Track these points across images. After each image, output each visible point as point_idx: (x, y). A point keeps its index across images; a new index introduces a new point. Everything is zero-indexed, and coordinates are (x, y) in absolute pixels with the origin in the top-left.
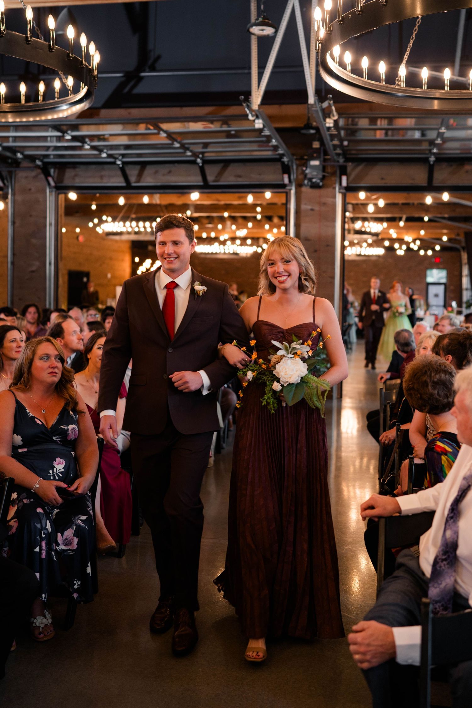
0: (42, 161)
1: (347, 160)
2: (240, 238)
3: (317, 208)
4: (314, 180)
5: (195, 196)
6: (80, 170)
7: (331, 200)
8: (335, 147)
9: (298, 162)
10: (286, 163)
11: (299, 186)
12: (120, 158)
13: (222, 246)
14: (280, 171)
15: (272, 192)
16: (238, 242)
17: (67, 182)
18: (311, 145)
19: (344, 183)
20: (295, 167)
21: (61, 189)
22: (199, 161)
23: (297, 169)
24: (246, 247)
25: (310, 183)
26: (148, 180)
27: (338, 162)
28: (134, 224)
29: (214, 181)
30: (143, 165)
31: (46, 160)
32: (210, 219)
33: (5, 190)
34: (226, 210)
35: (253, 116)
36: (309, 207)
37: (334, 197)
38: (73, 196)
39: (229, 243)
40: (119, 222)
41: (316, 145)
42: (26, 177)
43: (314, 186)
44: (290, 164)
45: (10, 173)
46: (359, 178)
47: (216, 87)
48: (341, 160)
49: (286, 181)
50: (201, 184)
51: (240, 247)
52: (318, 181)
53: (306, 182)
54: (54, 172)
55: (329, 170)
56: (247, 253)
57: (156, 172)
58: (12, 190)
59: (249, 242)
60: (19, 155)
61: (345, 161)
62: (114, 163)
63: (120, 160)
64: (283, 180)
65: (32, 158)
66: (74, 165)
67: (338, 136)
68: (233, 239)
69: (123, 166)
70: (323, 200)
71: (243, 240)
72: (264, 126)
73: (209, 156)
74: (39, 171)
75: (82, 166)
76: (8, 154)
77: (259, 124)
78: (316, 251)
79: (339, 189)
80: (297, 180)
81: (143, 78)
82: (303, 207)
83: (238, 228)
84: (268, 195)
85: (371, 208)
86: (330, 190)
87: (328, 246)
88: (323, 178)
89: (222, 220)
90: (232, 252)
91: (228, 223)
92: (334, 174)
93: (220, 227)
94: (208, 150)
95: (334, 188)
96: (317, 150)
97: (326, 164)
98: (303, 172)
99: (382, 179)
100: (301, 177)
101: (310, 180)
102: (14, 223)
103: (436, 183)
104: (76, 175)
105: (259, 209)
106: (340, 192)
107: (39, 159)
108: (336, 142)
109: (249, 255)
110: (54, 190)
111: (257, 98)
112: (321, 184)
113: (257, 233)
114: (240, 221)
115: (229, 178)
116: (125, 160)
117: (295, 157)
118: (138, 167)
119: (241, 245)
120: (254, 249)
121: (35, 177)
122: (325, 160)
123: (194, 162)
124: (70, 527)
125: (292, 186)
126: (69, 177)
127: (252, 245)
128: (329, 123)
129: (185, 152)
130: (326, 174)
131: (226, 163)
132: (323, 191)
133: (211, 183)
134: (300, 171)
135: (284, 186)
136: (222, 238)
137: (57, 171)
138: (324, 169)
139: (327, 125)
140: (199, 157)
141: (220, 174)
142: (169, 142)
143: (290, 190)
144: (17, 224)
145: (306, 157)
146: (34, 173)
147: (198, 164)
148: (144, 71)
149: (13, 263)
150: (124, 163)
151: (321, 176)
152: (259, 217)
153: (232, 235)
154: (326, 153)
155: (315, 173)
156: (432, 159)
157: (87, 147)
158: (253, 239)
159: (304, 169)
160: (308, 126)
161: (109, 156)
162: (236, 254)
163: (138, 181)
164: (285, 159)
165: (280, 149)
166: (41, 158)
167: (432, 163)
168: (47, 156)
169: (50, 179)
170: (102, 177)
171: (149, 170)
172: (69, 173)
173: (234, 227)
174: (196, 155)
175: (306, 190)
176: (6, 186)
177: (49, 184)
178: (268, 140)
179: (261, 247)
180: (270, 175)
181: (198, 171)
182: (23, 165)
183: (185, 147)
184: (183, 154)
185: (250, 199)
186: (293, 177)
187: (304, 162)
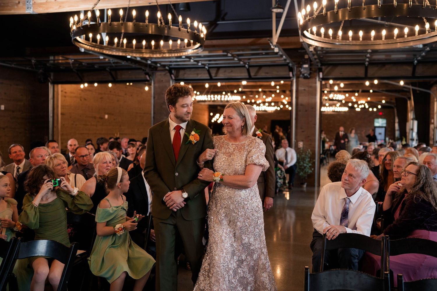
0: (168, 67)
1: (322, 65)
2: (268, 102)
3: (307, 89)
4: (305, 75)
5: (244, 83)
6: (187, 71)
7: (314, 85)
8: (315, 59)
9: (297, 66)
10: (291, 66)
11: (298, 78)
12: (207, 65)
13: (258, 107)
14: (288, 70)
15: (284, 81)
16: (267, 104)
17: (181, 77)
18: (304, 56)
19: (321, 76)
20: (295, 68)
21: (177, 80)
22: (247, 66)
23: (297, 69)
24: (271, 107)
25: (303, 76)
26: (221, 75)
27: (318, 66)
28: (212, 96)
29: (254, 76)
30: (218, 68)
31: (171, 67)
32: (252, 93)
33: (150, 82)
34: (260, 88)
35: (273, 46)
36: (303, 88)
37: (316, 83)
39: (262, 105)
40: (204, 95)
41: (306, 57)
42: (161, 75)
43: (306, 78)
44: (293, 67)
45: (153, 73)
46: (328, 73)
47: (255, 28)
48: (319, 65)
49: (291, 75)
50: (248, 77)
51: (268, 107)
52: (308, 75)
53: (301, 76)
54: (174, 72)
55: (313, 69)
56: (272, 111)
57: (225, 72)
58: (154, 81)
59: (273, 104)
60: (158, 65)
61: (321, 66)
62: (204, 68)
63: (207, 66)
64: (289, 75)
65: (164, 66)
66: (184, 69)
67: (317, 54)
68: (264, 103)
69: (209, 69)
70: (310, 85)
71: (270, 103)
72: (279, 51)
73: (251, 64)
74: (167, 72)
75: (188, 70)
76: (153, 64)
77: (276, 50)
78: (306, 111)
79: (319, 79)
80: (297, 75)
81: (218, 24)
82: (300, 88)
83: (267, 97)
84: (282, 82)
85: (336, 88)
86: (314, 80)
87: (312, 108)
88: (310, 74)
89: (258, 93)
90: (263, 110)
91: (262, 94)
92: (315, 71)
93: (257, 96)
94: (252, 60)
95: (316, 79)
96: (307, 59)
97: (312, 67)
98: (300, 71)
99: (341, 74)
100: (299, 73)
101: (303, 75)
102: (154, 98)
103: (369, 75)
104: (185, 74)
105: (278, 87)
106: (319, 81)
107: (167, 66)
108: (316, 57)
109: (273, 112)
110: (174, 81)
111: (275, 38)
112: (309, 77)
113: (277, 99)
114: (268, 93)
115: (262, 74)
116: (210, 66)
117: (296, 63)
118: (216, 69)
119: (268, 106)
120: (276, 108)
121: (165, 75)
122: (311, 65)
123: (244, 66)
125: (294, 78)
126: (181, 75)
127: (274, 106)
128: (311, 49)
129: (240, 62)
130: (311, 72)
131: (260, 67)
132: (311, 80)
133: (253, 77)
134: (298, 70)
135: (290, 78)
136: (258, 102)
137: (175, 71)
138: (311, 69)
139: (310, 50)
140: (246, 64)
141: (257, 72)
142: (232, 58)
143: (293, 80)
144: (156, 98)
145: (301, 63)
146: (164, 73)
147: (246, 67)
148: (219, 21)
149: (154, 117)
150: (209, 68)
151: (309, 73)
152: (278, 91)
153: (263, 101)
154: (311, 61)
155: (306, 71)
156: (367, 63)
157: (192, 61)
158: (275, 102)
159: (300, 69)
160: (302, 48)
161: (202, 64)
162: (266, 111)
163: (216, 76)
164: (290, 65)
165: (287, 60)
166: (168, 66)
167: (367, 65)
168: (171, 65)
169: (172, 76)
170: (198, 74)
171: (221, 70)
172: (181, 72)
173: (264, 97)
174: (245, 63)
175: (301, 80)
176: (151, 79)
177: (172, 78)
178: (282, 56)
179: (280, 107)
180: (283, 72)
181: (246, 71)
182: (159, 69)
183: (240, 60)
184: (239, 63)
185: (273, 84)
186: (294, 73)
187: (300, 66)
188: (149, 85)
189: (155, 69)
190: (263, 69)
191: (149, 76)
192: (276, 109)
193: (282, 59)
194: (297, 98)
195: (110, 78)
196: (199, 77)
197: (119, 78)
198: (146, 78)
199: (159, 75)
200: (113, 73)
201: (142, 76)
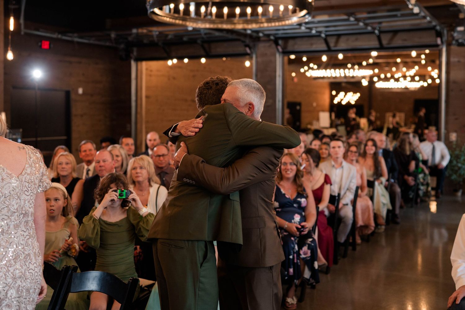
0: (274, 37)
2: (410, 76)
3: (462, 60)
4: (460, 41)
6: (298, 41)
9: (448, 29)
10: (439, 30)
11: (449, 45)
12: (324, 32)
14: (434, 35)
15: (429, 50)
16: (409, 79)
17: (290, 48)
18: (458, 16)
20: (445, 32)
21: (286, 53)
22: (377, 32)
23: (448, 33)
24: (415, 83)
25: (457, 44)
26: (343, 45)
29: (387, 45)
30: (339, 36)
31: (277, 36)
33: (251, 55)
36: (456, 60)
38: (293, 57)
39: (401, 79)
41: (461, 16)
42: (264, 46)
43: (460, 45)
44: (442, 31)
45: (254, 45)
49: (439, 41)
50: (379, 46)
52: (463, 41)
53: (454, 42)
54: (281, 42)
57: (348, 40)
58: (256, 54)
60: (261, 35)
62: (320, 36)
63: (324, 34)
64: (436, 41)
65: (268, 36)
66: (294, 38)
68: (404, 77)
69: (326, 38)
71: (413, 78)
72: (420, 11)
73: (383, 29)
74: (272, 43)
75: (299, 39)
76: (254, 34)
77: (416, 10)
78: (461, 90)
80: (447, 41)
82: (453, 59)
83: (408, 70)
84: (427, 51)
90: (403, 87)
94: (383, 25)
96: (462, 19)
98: (452, 36)
100: (450, 39)
104: (295, 44)
107: (272, 36)
109: (416, 89)
110: (281, 54)
113: (423, 72)
114: (410, 64)
115: (398, 41)
116: (327, 33)
117: (446, 25)
118: (335, 37)
119: (411, 81)
121: (269, 46)
123: (373, 33)
124: (305, 245)
125: (443, 45)
126: (291, 46)
131: (395, 32)
133: (385, 45)
134: (449, 35)
135: (437, 46)
136: (396, 76)
137: (283, 42)
140: (376, 30)
141: (391, 39)
142: (356, 23)
143: (442, 49)
144: (259, 76)
145: (454, 25)
146: (268, 44)
147: (376, 34)
150: (326, 36)
153: (403, 74)
155: (461, 36)
157: (303, 28)
159: (452, 33)
161: (317, 32)
162: (407, 88)
163: (336, 46)
164: (438, 28)
165: (433, 22)
166: (274, 35)
168: (277, 34)
169: (279, 47)
170: (312, 44)
171: (343, 39)
172: (291, 42)
173: (404, 69)
174: (374, 29)
175: (454, 48)
176: (252, 53)
177: (278, 50)
178: (424, 17)
179: (427, 82)
180: (428, 38)
181: (376, 38)
182: (262, 39)
183: (366, 25)
184: (366, 29)
185: (414, 54)
186: (445, 39)
187: (452, 28)
188: (251, 59)
189: (258, 39)
190: (400, 36)
191: (250, 48)
192: (422, 85)
193: (425, 21)
194: (448, 73)
195: (202, 52)
196: (315, 48)
197: (214, 52)
198: (246, 50)
199: (262, 47)
200: (206, 45)
201: (241, 49)
